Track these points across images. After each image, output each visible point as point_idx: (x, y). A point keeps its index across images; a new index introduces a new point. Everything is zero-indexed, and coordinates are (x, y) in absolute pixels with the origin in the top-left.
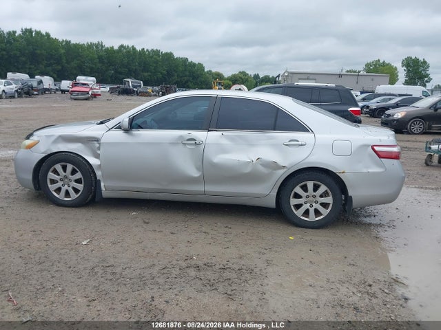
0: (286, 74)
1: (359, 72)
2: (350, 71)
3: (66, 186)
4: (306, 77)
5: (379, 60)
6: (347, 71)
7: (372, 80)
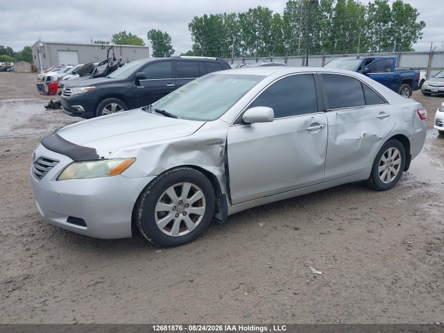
0: (41, 45)
1: (108, 43)
2: (98, 42)
3: (181, 215)
4: (66, 48)
5: (125, 32)
6: (95, 42)
7: (135, 51)
